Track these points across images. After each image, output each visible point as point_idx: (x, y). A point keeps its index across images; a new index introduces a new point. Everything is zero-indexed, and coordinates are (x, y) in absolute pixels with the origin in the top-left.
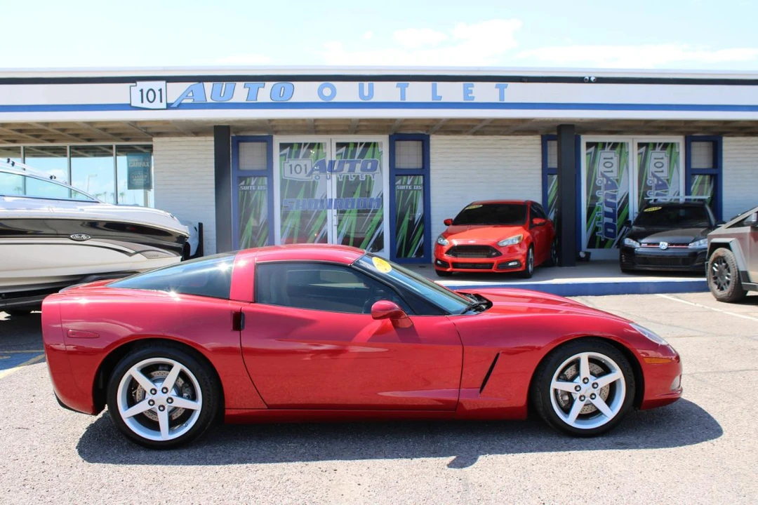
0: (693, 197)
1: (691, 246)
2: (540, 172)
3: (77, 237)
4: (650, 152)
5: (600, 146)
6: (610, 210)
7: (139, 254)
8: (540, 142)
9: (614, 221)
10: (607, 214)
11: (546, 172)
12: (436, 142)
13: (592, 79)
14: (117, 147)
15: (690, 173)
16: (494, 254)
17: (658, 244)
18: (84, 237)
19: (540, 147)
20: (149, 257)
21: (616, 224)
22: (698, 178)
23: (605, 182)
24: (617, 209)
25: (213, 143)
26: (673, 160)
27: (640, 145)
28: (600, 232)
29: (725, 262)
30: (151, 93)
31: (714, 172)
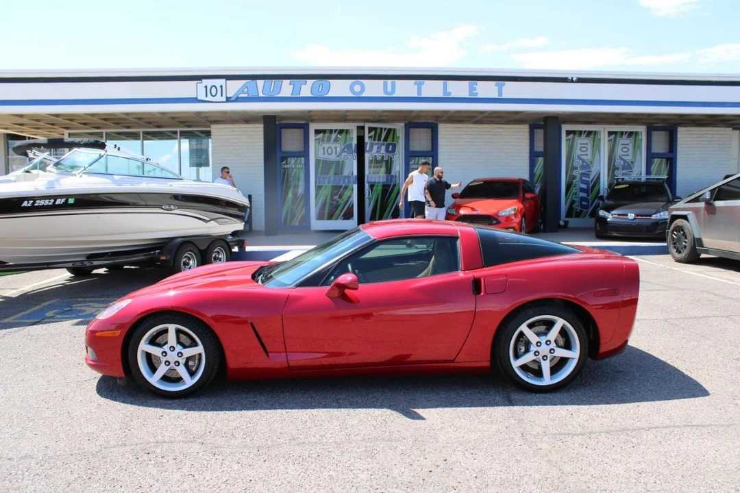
0: (652, 176)
1: (654, 217)
2: (528, 155)
3: (167, 207)
4: (618, 139)
5: (577, 133)
6: (585, 186)
7: (213, 222)
8: (528, 130)
9: (588, 196)
10: (582, 190)
11: (533, 155)
12: (444, 130)
13: (574, 79)
14: (181, 132)
15: (650, 157)
16: (494, 222)
17: (627, 215)
18: (172, 207)
19: (528, 134)
20: (220, 224)
21: (589, 198)
22: (657, 161)
23: (581, 164)
24: (591, 186)
25: (262, 129)
26: (636, 146)
27: (610, 133)
28: (576, 204)
29: (683, 231)
30: (214, 89)
31: (670, 156)
